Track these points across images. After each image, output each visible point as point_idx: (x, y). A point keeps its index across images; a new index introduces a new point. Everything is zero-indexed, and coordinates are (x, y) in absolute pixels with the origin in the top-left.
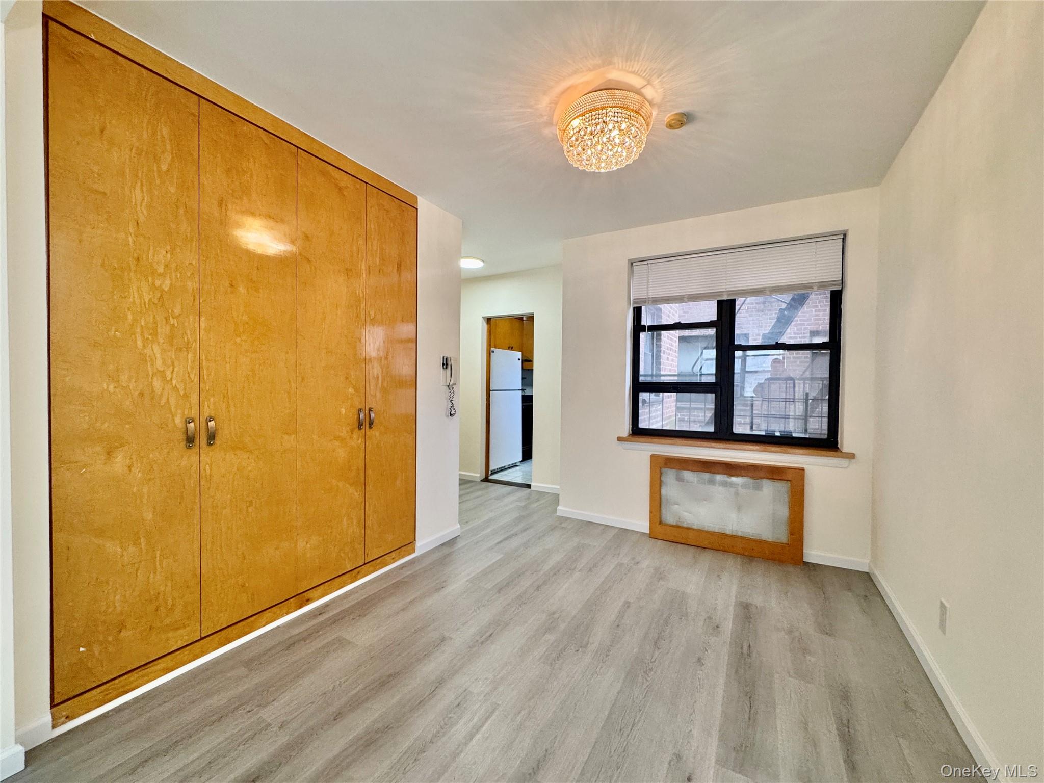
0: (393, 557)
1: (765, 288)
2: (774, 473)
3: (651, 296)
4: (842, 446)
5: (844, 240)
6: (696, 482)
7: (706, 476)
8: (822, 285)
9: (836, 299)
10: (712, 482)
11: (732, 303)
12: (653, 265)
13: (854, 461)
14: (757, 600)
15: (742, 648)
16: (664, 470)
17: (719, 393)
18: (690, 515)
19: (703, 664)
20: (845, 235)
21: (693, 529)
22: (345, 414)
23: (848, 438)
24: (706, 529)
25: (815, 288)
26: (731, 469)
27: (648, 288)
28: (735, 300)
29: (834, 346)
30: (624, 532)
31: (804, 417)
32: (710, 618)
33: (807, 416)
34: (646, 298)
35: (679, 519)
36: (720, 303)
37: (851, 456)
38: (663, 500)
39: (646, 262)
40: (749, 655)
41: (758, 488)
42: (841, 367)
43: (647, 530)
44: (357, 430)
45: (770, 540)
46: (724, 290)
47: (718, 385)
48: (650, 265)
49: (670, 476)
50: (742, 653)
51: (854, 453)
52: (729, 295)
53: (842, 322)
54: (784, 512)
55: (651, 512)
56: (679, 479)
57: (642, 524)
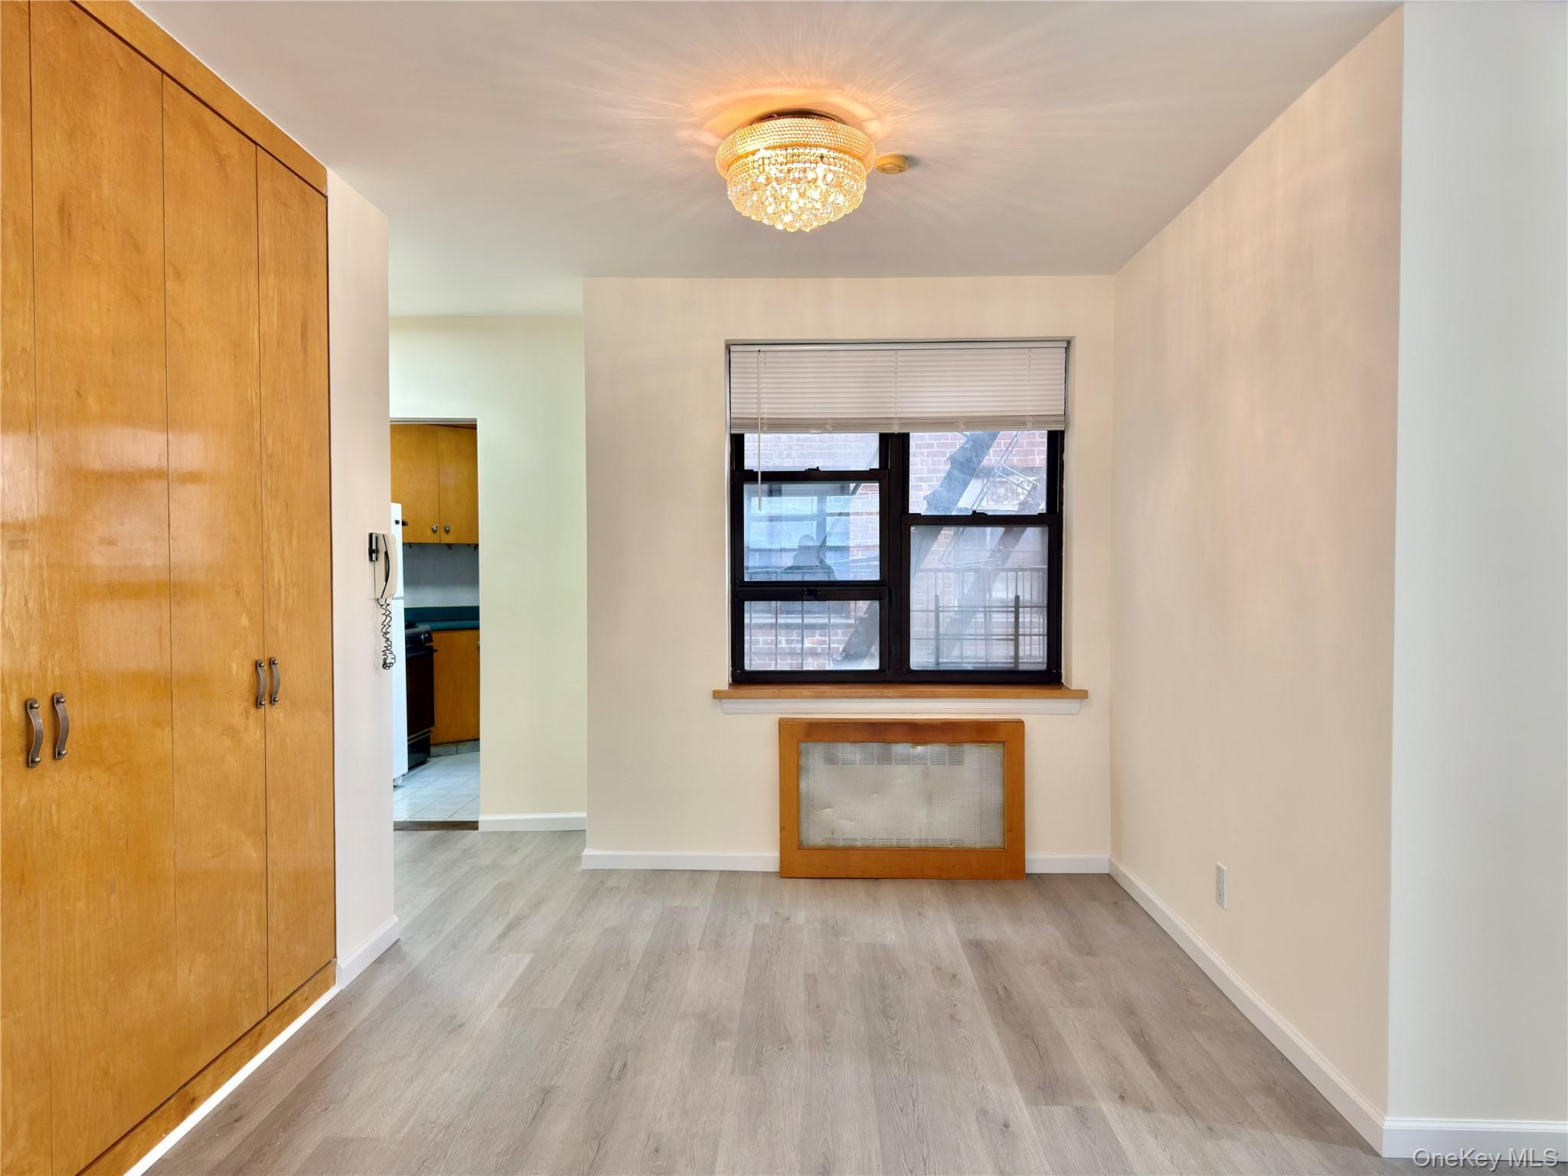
0: (306, 994)
1: (958, 418)
2: (981, 732)
3: (765, 416)
4: (1069, 678)
5: (1067, 349)
6: (858, 762)
7: (875, 748)
8: (1037, 421)
9: (1056, 442)
10: (885, 759)
11: (903, 440)
12: (767, 354)
13: (1085, 701)
14: (988, 933)
15: (997, 992)
16: (803, 746)
17: (886, 601)
18: (852, 823)
19: (959, 1021)
20: (1069, 342)
21: (857, 849)
22: (237, 673)
23: (1077, 668)
24: (878, 844)
25: (1030, 425)
26: (917, 732)
27: (758, 398)
28: (909, 434)
29: (1052, 521)
30: (730, 878)
31: (1013, 637)
32: (939, 969)
33: (1019, 635)
34: (757, 419)
35: (833, 834)
36: (884, 439)
37: (1082, 695)
38: (804, 802)
39: (757, 348)
40: (1009, 997)
41: (957, 761)
42: (1064, 554)
43: (774, 867)
44: (253, 711)
45: (978, 846)
46: (894, 416)
47: (884, 585)
48: (762, 354)
49: (815, 756)
50: (1000, 998)
51: (1087, 689)
52: (901, 425)
53: (1064, 482)
54: (995, 795)
55: (782, 829)
56: (830, 760)
57: (765, 855)
